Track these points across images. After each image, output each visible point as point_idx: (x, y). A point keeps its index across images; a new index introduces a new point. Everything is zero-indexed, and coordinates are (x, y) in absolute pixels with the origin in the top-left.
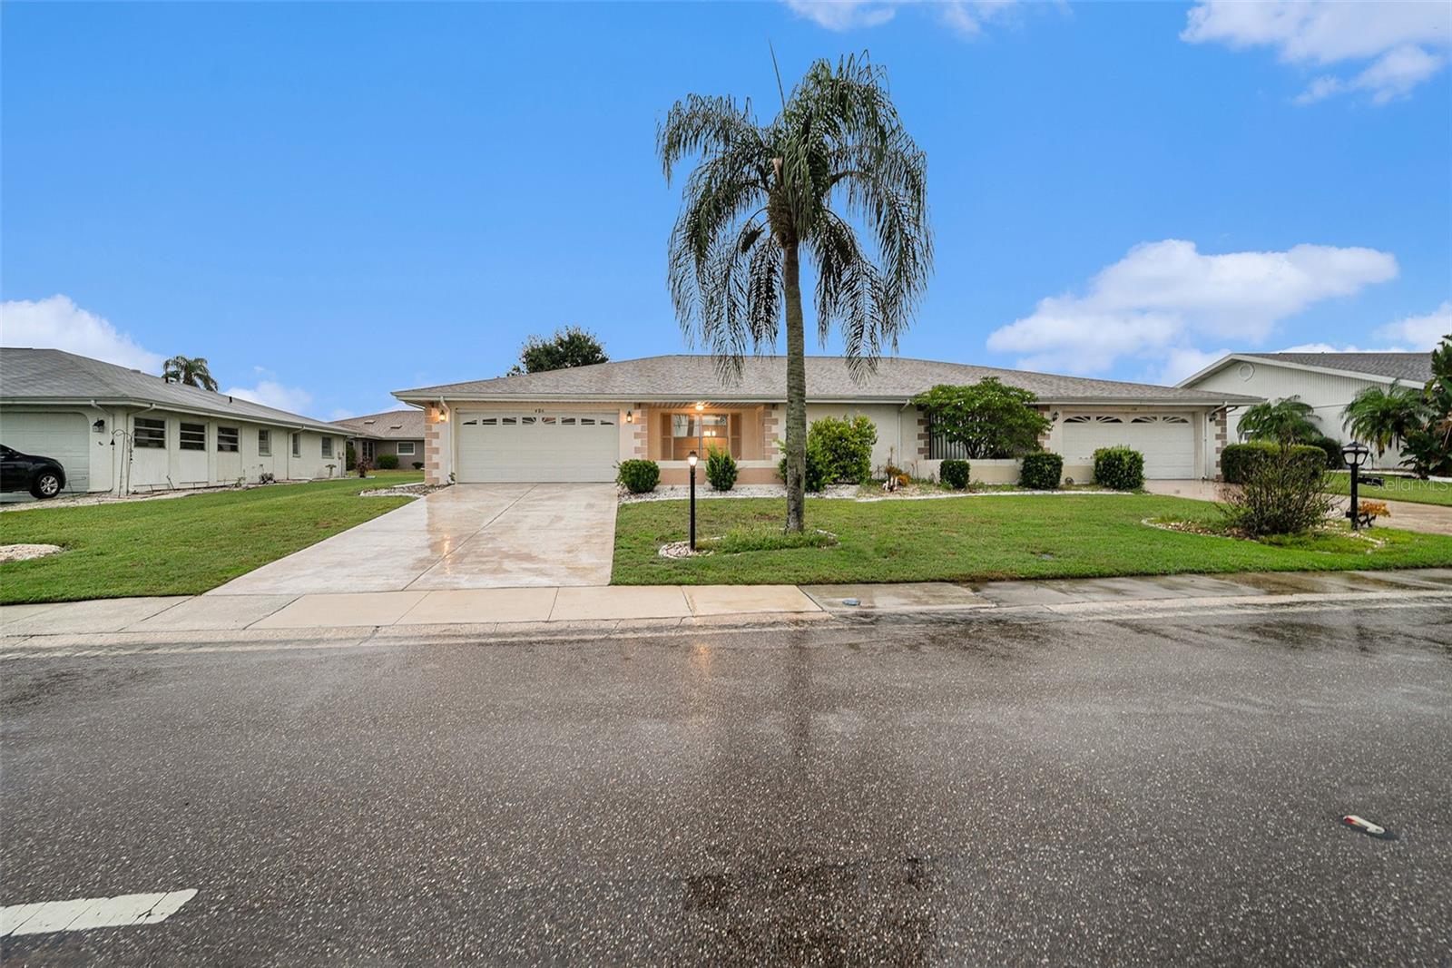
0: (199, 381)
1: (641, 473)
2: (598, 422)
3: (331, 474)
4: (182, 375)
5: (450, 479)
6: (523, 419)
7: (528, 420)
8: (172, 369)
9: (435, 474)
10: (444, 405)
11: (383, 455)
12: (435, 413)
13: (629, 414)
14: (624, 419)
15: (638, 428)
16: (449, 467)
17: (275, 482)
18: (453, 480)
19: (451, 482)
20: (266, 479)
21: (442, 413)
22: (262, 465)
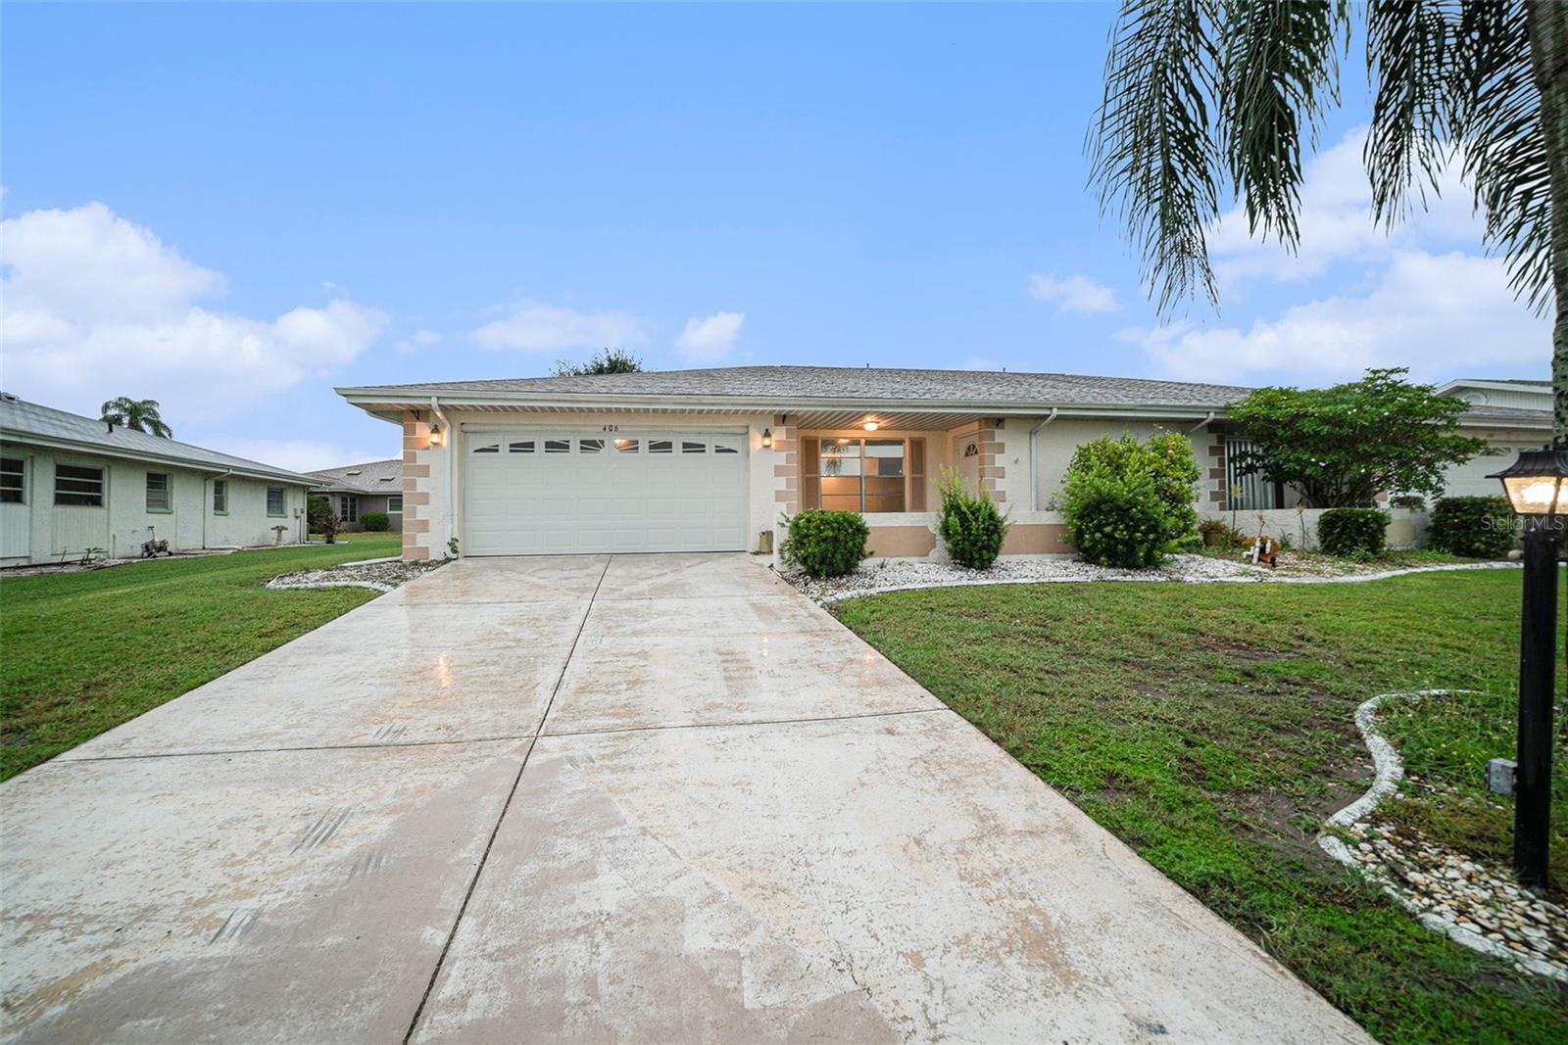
0: (146, 427)
1: (841, 537)
2: (710, 449)
3: (279, 539)
4: (126, 420)
5: (448, 549)
6: (582, 442)
7: (590, 445)
8: (113, 412)
9: (422, 539)
10: (439, 414)
11: (369, 513)
12: (423, 430)
13: (767, 434)
14: (757, 441)
15: (781, 459)
16: (449, 527)
17: (170, 554)
18: (454, 551)
19: (451, 555)
20: (152, 549)
21: (436, 430)
22: (152, 528)
